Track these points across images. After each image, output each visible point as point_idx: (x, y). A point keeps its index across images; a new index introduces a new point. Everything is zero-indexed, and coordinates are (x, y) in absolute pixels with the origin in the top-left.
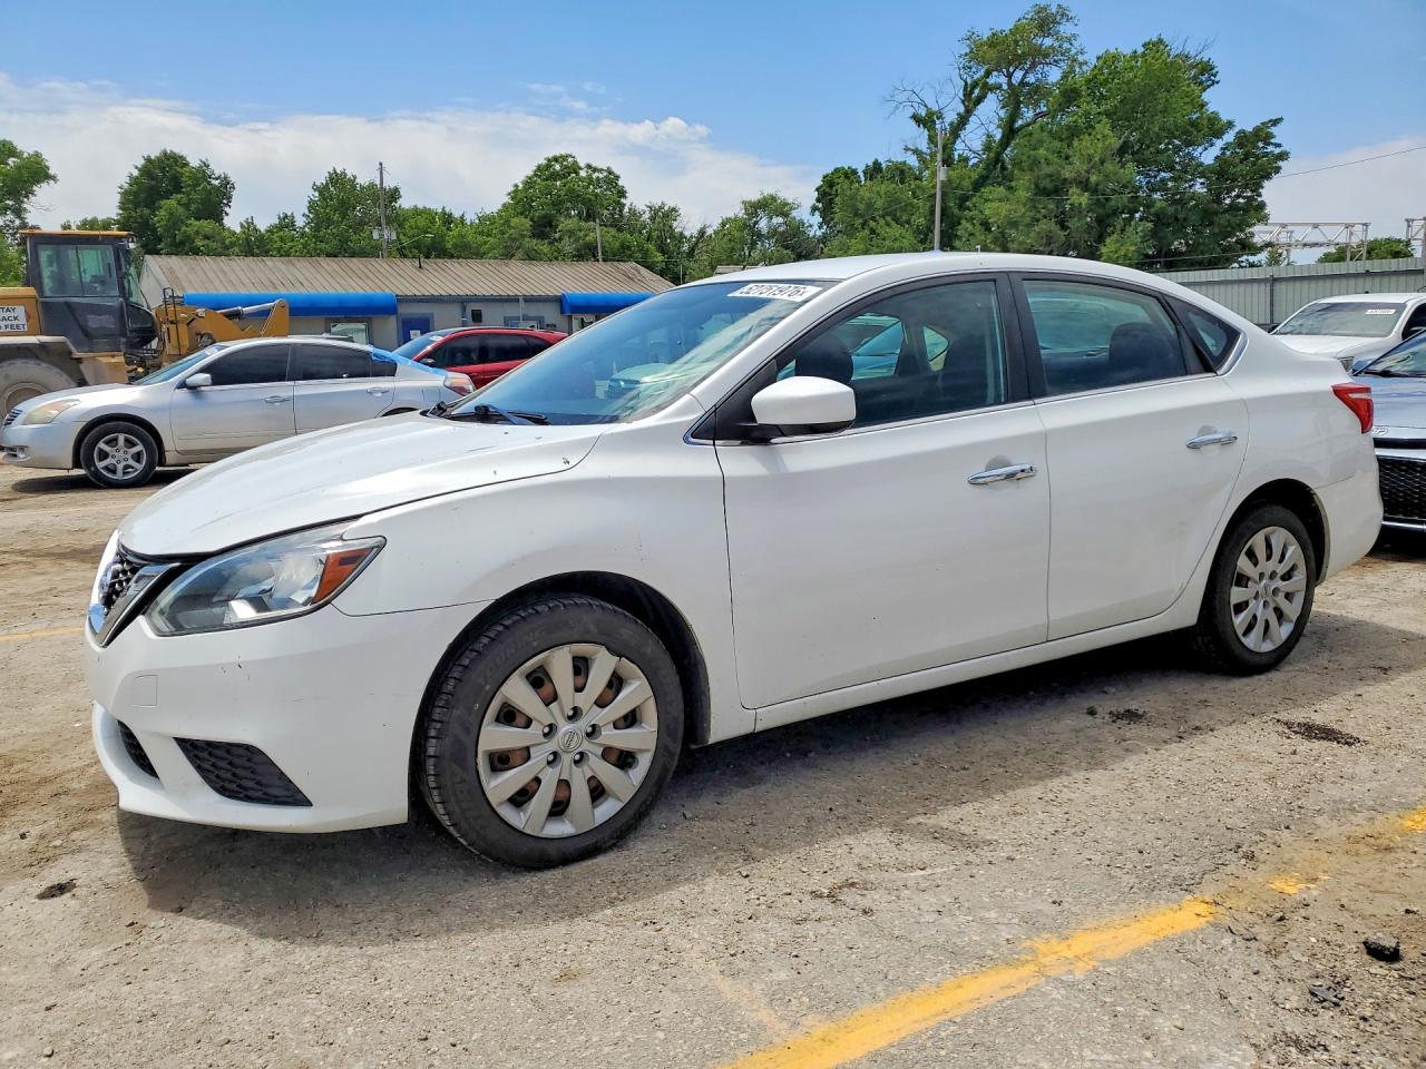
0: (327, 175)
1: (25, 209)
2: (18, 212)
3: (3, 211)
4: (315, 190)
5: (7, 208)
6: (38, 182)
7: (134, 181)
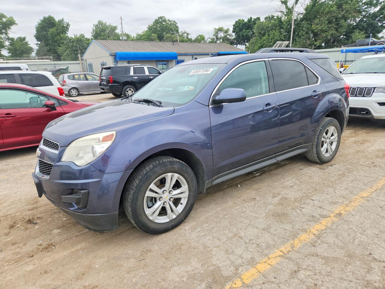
0: (98, 22)
1: (8, 33)
2: (6, 34)
3: (2, 34)
4: (94, 26)
5: (3, 32)
6: (12, 25)
7: (39, 24)
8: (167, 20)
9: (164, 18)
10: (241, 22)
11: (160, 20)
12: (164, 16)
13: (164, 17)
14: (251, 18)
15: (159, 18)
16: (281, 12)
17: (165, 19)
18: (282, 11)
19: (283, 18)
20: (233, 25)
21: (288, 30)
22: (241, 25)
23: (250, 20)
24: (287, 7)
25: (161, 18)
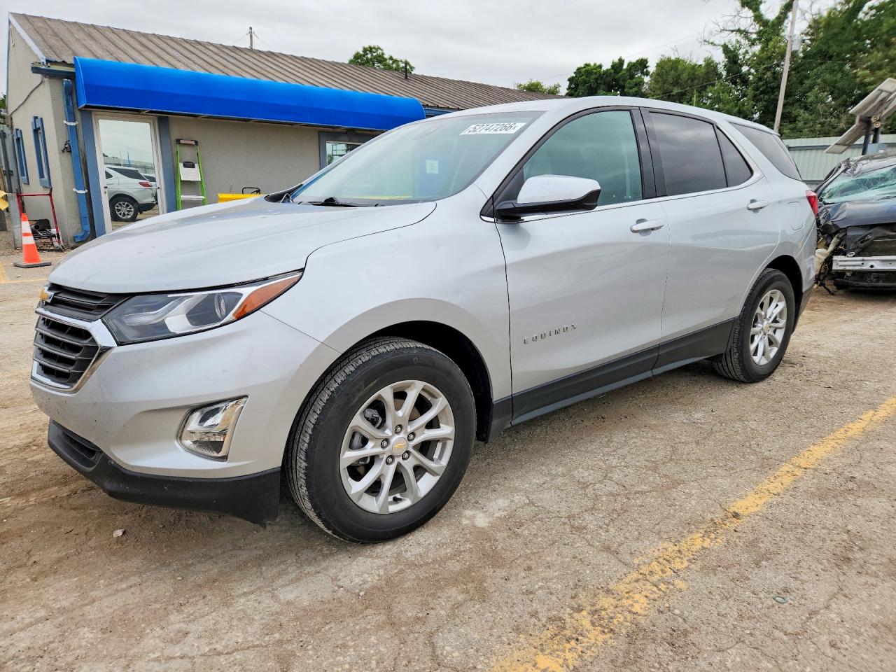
8: (386, 56)
9: (379, 51)
10: (594, 71)
11: (369, 56)
12: (380, 46)
13: (379, 48)
14: (621, 62)
15: (365, 50)
16: (739, 31)
17: (383, 54)
18: (742, 29)
19: (742, 51)
20: (569, 80)
21: (763, 85)
22: (594, 77)
23: (617, 66)
24: (758, 18)
25: (371, 49)
